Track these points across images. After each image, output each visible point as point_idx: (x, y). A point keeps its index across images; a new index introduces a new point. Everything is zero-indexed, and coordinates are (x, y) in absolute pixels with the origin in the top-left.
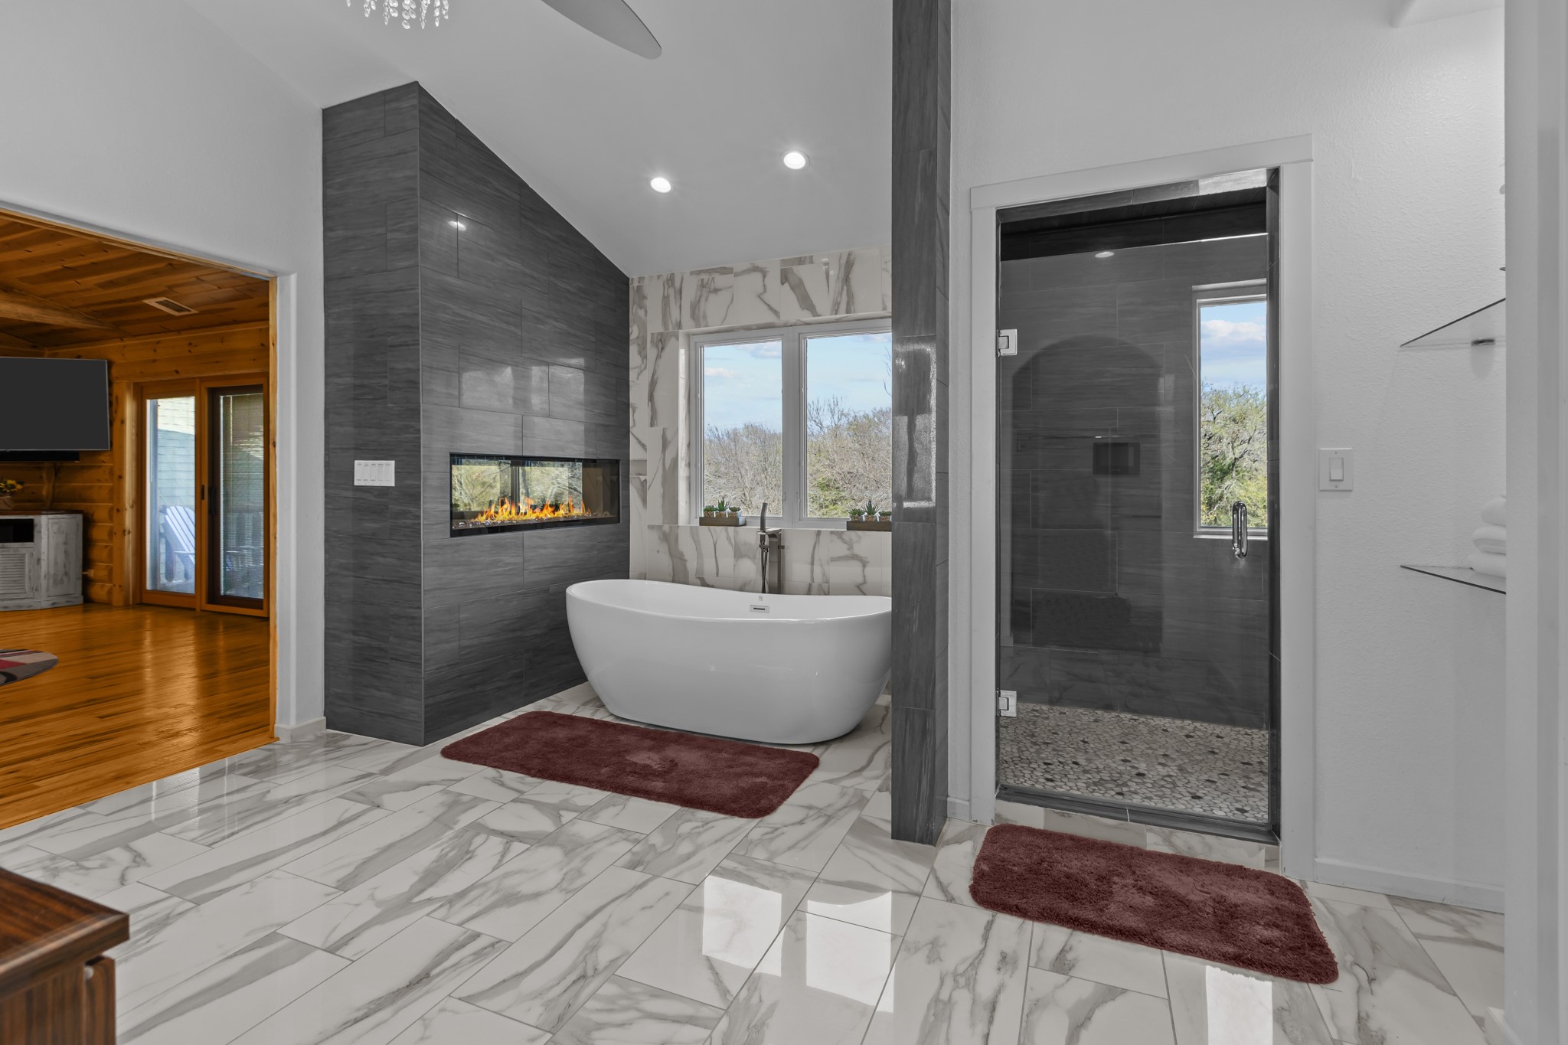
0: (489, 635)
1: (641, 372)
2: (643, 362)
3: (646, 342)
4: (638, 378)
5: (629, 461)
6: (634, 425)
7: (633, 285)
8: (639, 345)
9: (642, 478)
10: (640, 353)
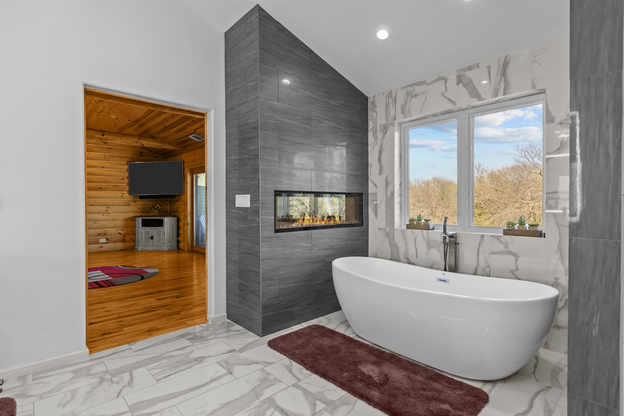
0: (294, 283)
1: (374, 146)
2: (375, 141)
3: (377, 130)
4: (373, 150)
5: (368, 193)
6: (371, 175)
7: (370, 101)
8: (373, 132)
9: (375, 203)
10: (374, 136)
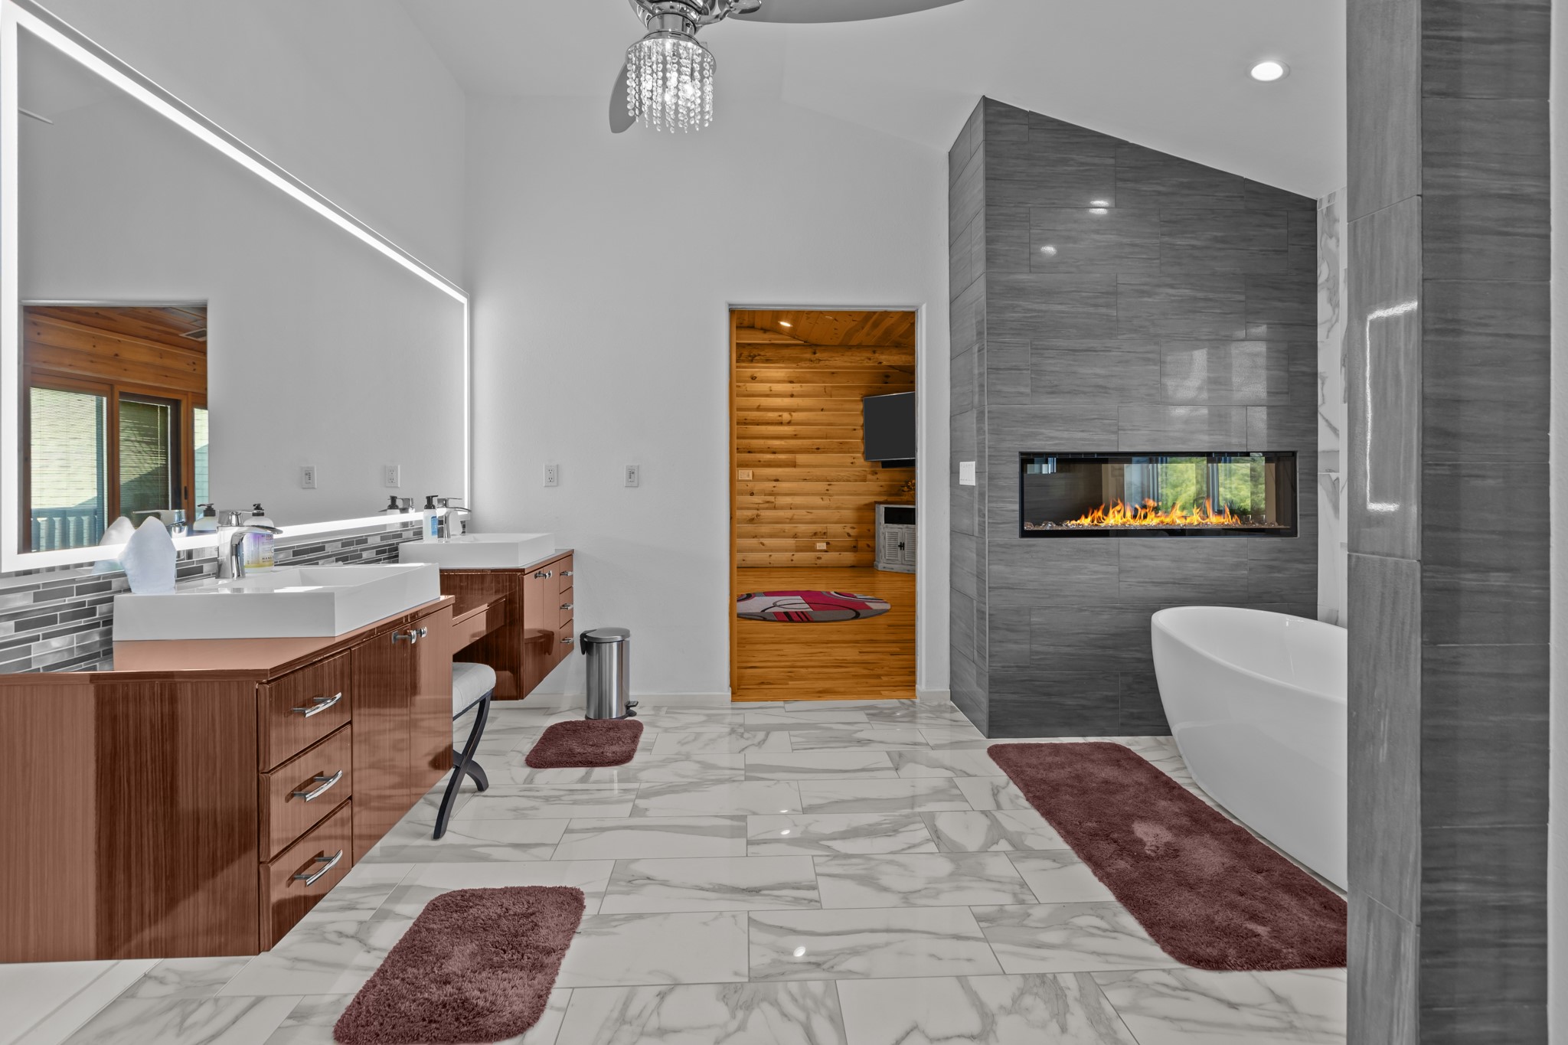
0: (1069, 646)
1: (1332, 326)
2: (1334, 313)
3: (1338, 284)
4: (1328, 337)
5: (1316, 452)
6: (1324, 403)
7: (1321, 209)
8: (1328, 289)
9: (1334, 476)
10: (1330, 300)
